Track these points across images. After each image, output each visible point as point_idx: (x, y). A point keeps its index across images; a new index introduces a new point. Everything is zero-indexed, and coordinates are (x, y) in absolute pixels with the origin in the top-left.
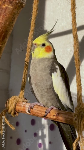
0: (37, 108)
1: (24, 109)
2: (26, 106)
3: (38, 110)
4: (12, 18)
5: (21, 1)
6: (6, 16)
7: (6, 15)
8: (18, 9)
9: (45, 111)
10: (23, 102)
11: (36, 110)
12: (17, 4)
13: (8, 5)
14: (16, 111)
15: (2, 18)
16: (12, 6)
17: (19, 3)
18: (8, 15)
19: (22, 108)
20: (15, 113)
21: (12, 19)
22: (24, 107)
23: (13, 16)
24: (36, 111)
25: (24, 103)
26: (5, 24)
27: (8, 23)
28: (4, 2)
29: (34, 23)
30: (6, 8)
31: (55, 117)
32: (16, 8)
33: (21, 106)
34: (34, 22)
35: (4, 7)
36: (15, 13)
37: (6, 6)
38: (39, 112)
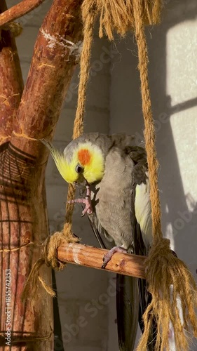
0: (91, 252)
1: (71, 257)
2: (74, 250)
3: (93, 257)
4: (57, 85)
5: (70, 54)
6: (45, 84)
7: (44, 82)
8: (65, 68)
9: (103, 257)
10: (69, 242)
11: (89, 256)
12: (62, 59)
13: (46, 62)
14: (59, 260)
15: (39, 88)
16: (55, 63)
17: (65, 57)
18: (48, 82)
19: (68, 254)
20: (58, 265)
21: (58, 88)
22: (70, 252)
23: (59, 81)
24: (89, 258)
25: (71, 245)
26: (45, 98)
27: (49, 96)
28: (39, 59)
29: (83, 93)
30: (45, 68)
31: (118, 268)
32: (62, 67)
33: (65, 251)
34: (83, 91)
35: (40, 67)
36: (61, 77)
37: (43, 65)
38: (94, 260)
